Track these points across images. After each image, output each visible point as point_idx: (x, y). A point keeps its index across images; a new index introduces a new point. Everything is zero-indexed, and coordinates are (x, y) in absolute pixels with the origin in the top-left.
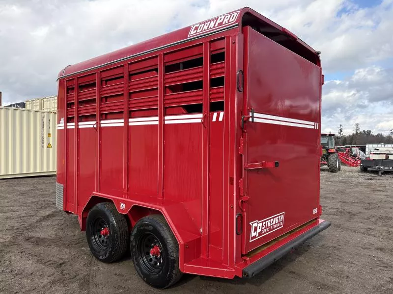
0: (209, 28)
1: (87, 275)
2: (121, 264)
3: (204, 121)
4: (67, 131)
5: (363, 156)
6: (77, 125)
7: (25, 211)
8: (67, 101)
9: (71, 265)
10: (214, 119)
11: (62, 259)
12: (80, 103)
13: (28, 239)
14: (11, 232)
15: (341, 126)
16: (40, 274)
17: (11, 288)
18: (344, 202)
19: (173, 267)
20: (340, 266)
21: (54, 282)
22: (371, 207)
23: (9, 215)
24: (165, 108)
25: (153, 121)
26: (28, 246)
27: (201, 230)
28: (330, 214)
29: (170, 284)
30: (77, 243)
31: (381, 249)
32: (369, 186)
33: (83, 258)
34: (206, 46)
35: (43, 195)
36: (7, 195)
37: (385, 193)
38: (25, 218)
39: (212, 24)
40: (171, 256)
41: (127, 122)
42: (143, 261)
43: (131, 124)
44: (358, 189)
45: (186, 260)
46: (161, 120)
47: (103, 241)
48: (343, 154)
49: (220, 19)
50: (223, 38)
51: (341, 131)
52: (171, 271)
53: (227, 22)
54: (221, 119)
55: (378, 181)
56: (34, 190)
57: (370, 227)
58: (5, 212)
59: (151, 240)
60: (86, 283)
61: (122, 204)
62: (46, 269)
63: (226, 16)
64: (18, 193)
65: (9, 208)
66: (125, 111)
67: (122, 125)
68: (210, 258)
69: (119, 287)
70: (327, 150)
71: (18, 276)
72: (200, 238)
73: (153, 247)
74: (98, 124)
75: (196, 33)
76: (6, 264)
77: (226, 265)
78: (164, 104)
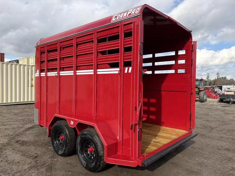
0: (123, 17)
1: (51, 163)
2: (71, 157)
3: (120, 72)
4: (40, 77)
5: (221, 93)
6: (46, 74)
7: (16, 125)
8: (41, 60)
9: (41, 158)
10: (126, 72)
11: (36, 154)
12: (49, 61)
13: (17, 142)
14: (8, 137)
15: (208, 74)
16: (24, 162)
17: (6, 171)
18: (207, 121)
19: (101, 160)
20: (203, 160)
21: (31, 167)
22: (223, 124)
23: (7, 127)
24: (98, 65)
25: (90, 72)
26: (17, 146)
27: (118, 138)
28: (199, 128)
29: (99, 169)
30: (46, 144)
31: (228, 150)
32: (223, 111)
33: (49, 153)
34: (121, 28)
35: (28, 115)
36: (7, 115)
37: (233, 115)
38: (16, 129)
39: (125, 14)
40: (100, 153)
41: (75, 73)
42: (84, 156)
43: (77, 74)
44: (216, 113)
45: (109, 156)
46: (95, 72)
47: (61, 143)
48: (209, 91)
49: (130, 12)
50: (132, 23)
51: (208, 77)
52: (100, 162)
53: (134, 13)
54: (130, 71)
55: (229, 108)
56: (22, 112)
57: (222, 136)
58: (5, 126)
59: (89, 143)
60: (50, 168)
61: (72, 122)
62: (27, 160)
63: (133, 9)
64: (13, 114)
65: (7, 123)
66: (74, 66)
67: (73, 74)
68: (123, 154)
69: (69, 171)
70: (199, 89)
71: (10, 164)
72: (117, 143)
73: (89, 148)
74: (59, 73)
75: (116, 19)
76: (3, 157)
77: (132, 159)
78: (97, 62)
